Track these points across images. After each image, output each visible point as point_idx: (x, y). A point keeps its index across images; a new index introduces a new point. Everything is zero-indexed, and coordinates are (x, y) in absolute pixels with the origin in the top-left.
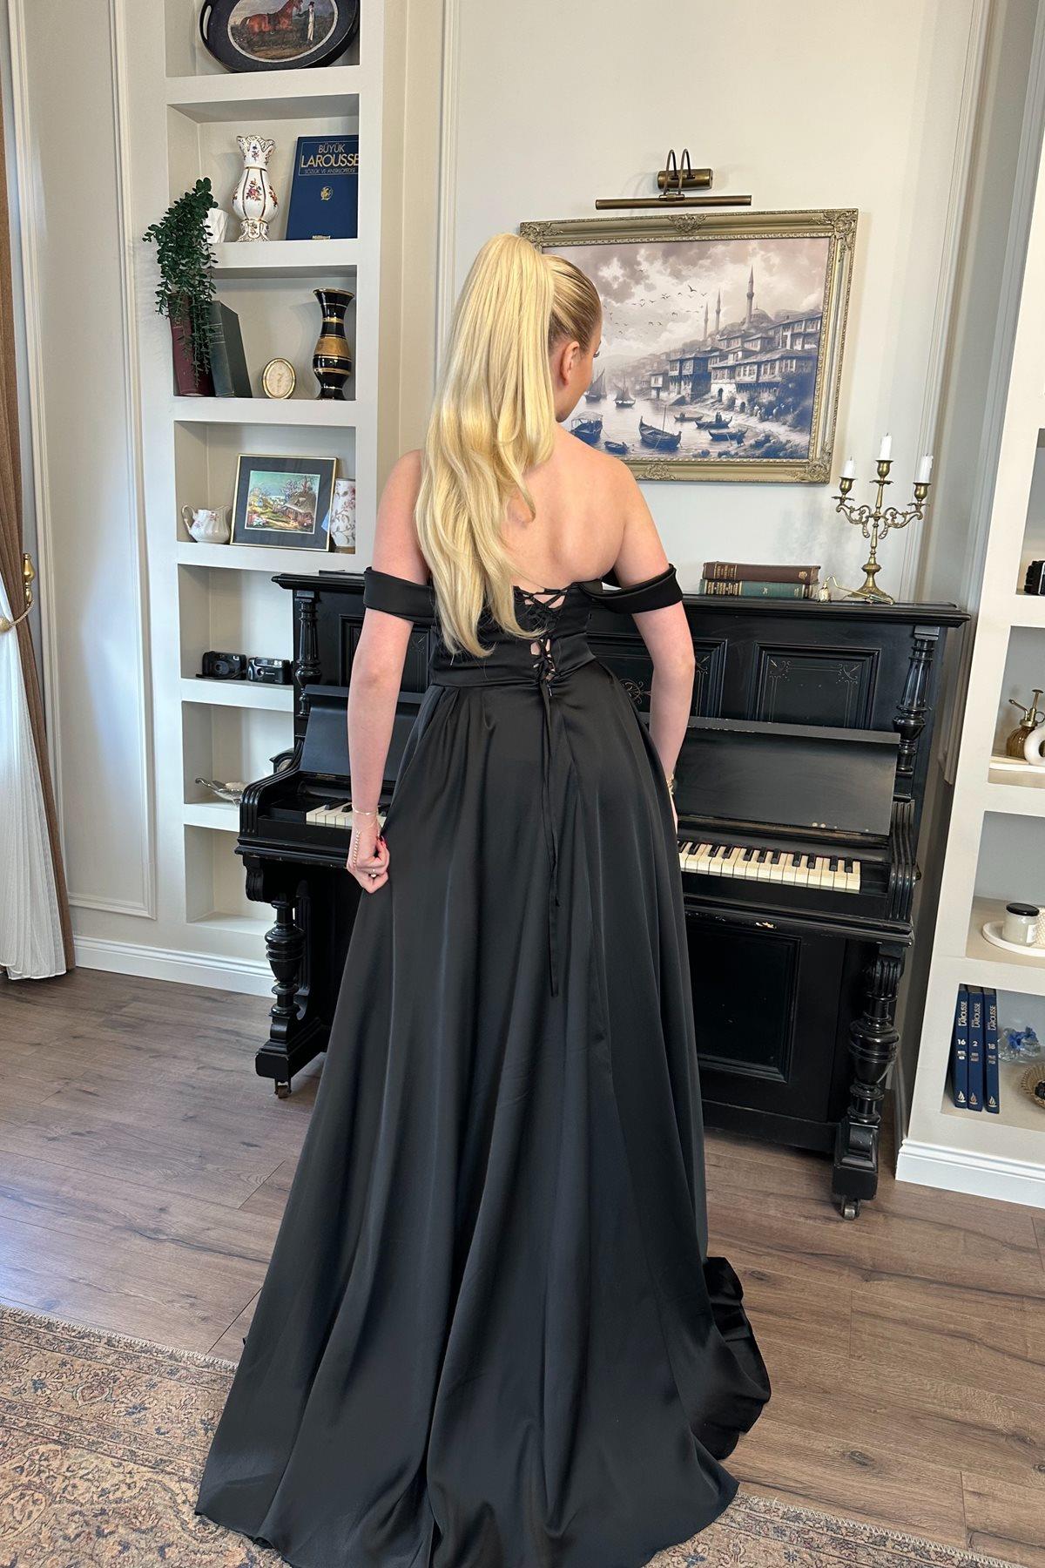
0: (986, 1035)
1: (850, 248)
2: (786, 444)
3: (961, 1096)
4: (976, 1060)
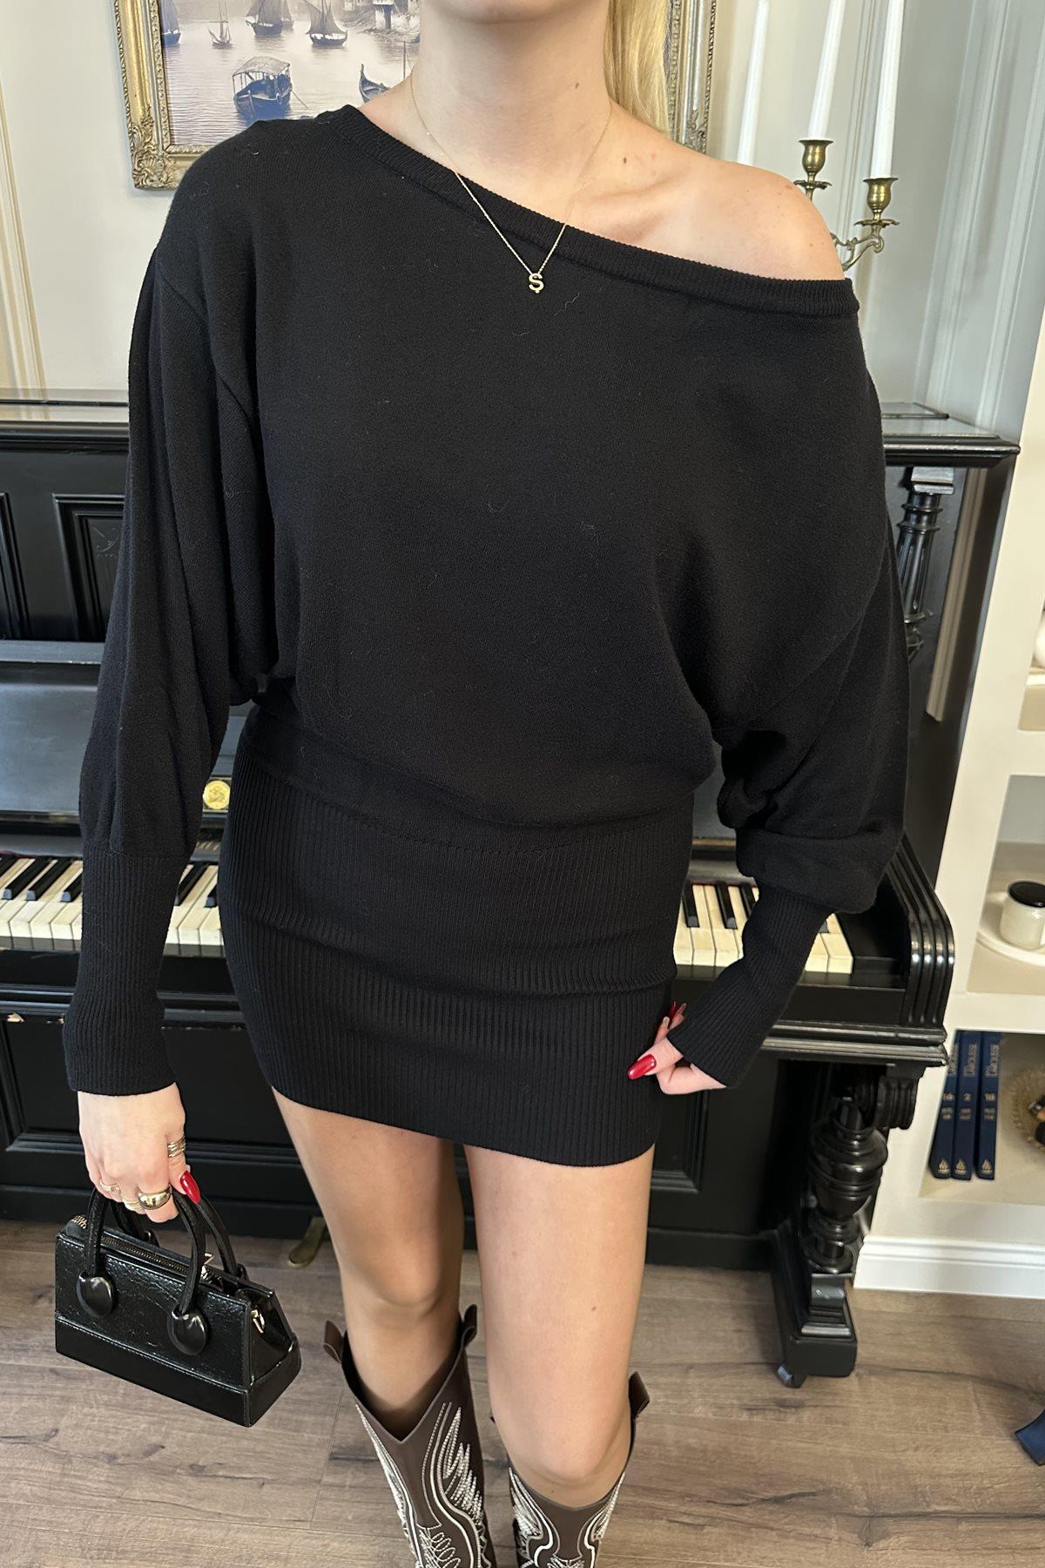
0: (984, 1085)
3: (944, 1165)
4: (968, 1118)
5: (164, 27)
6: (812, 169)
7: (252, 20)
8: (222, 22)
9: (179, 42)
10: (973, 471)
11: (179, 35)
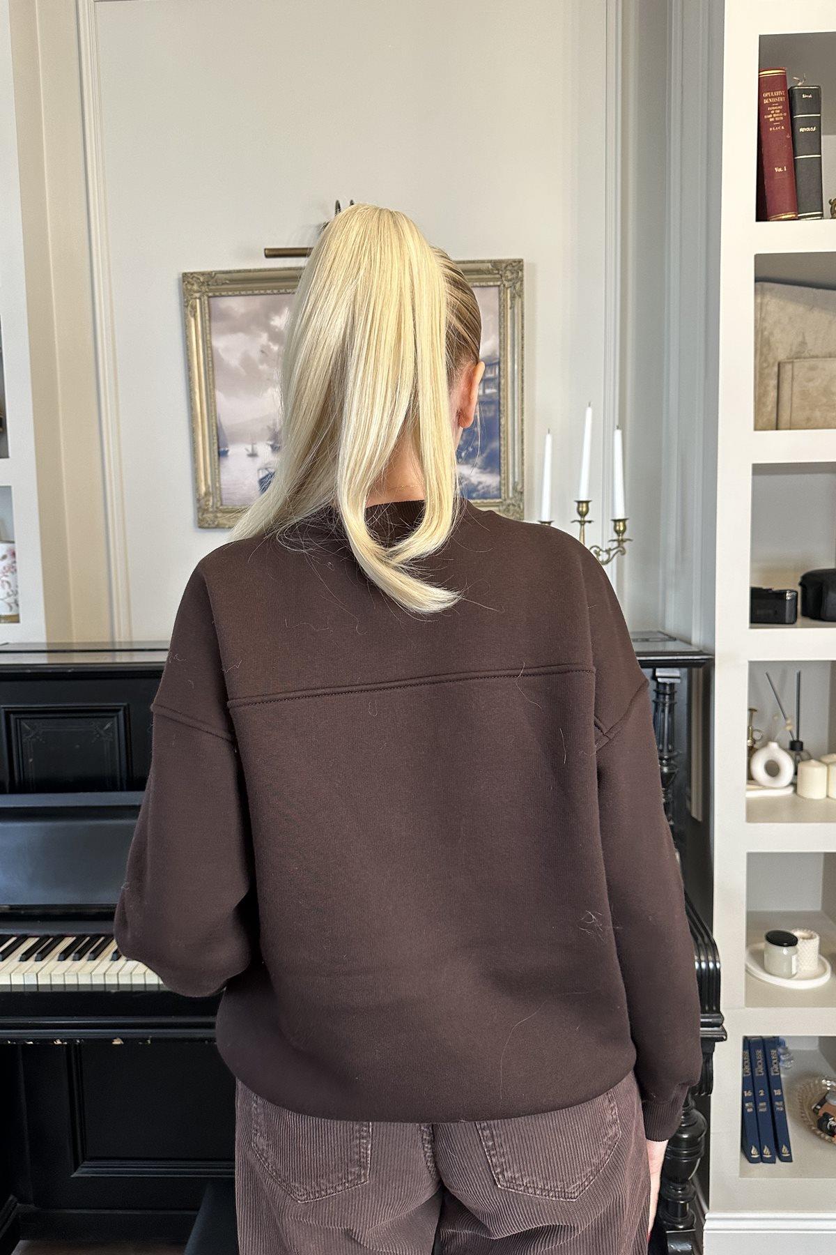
0: (771, 1082)
1: (520, 296)
2: (477, 486)
3: (754, 1151)
4: (765, 1110)
5: (220, 446)
6: (582, 514)
7: (271, 443)
8: (253, 444)
9: (229, 453)
10: (694, 670)
11: (227, 452)
